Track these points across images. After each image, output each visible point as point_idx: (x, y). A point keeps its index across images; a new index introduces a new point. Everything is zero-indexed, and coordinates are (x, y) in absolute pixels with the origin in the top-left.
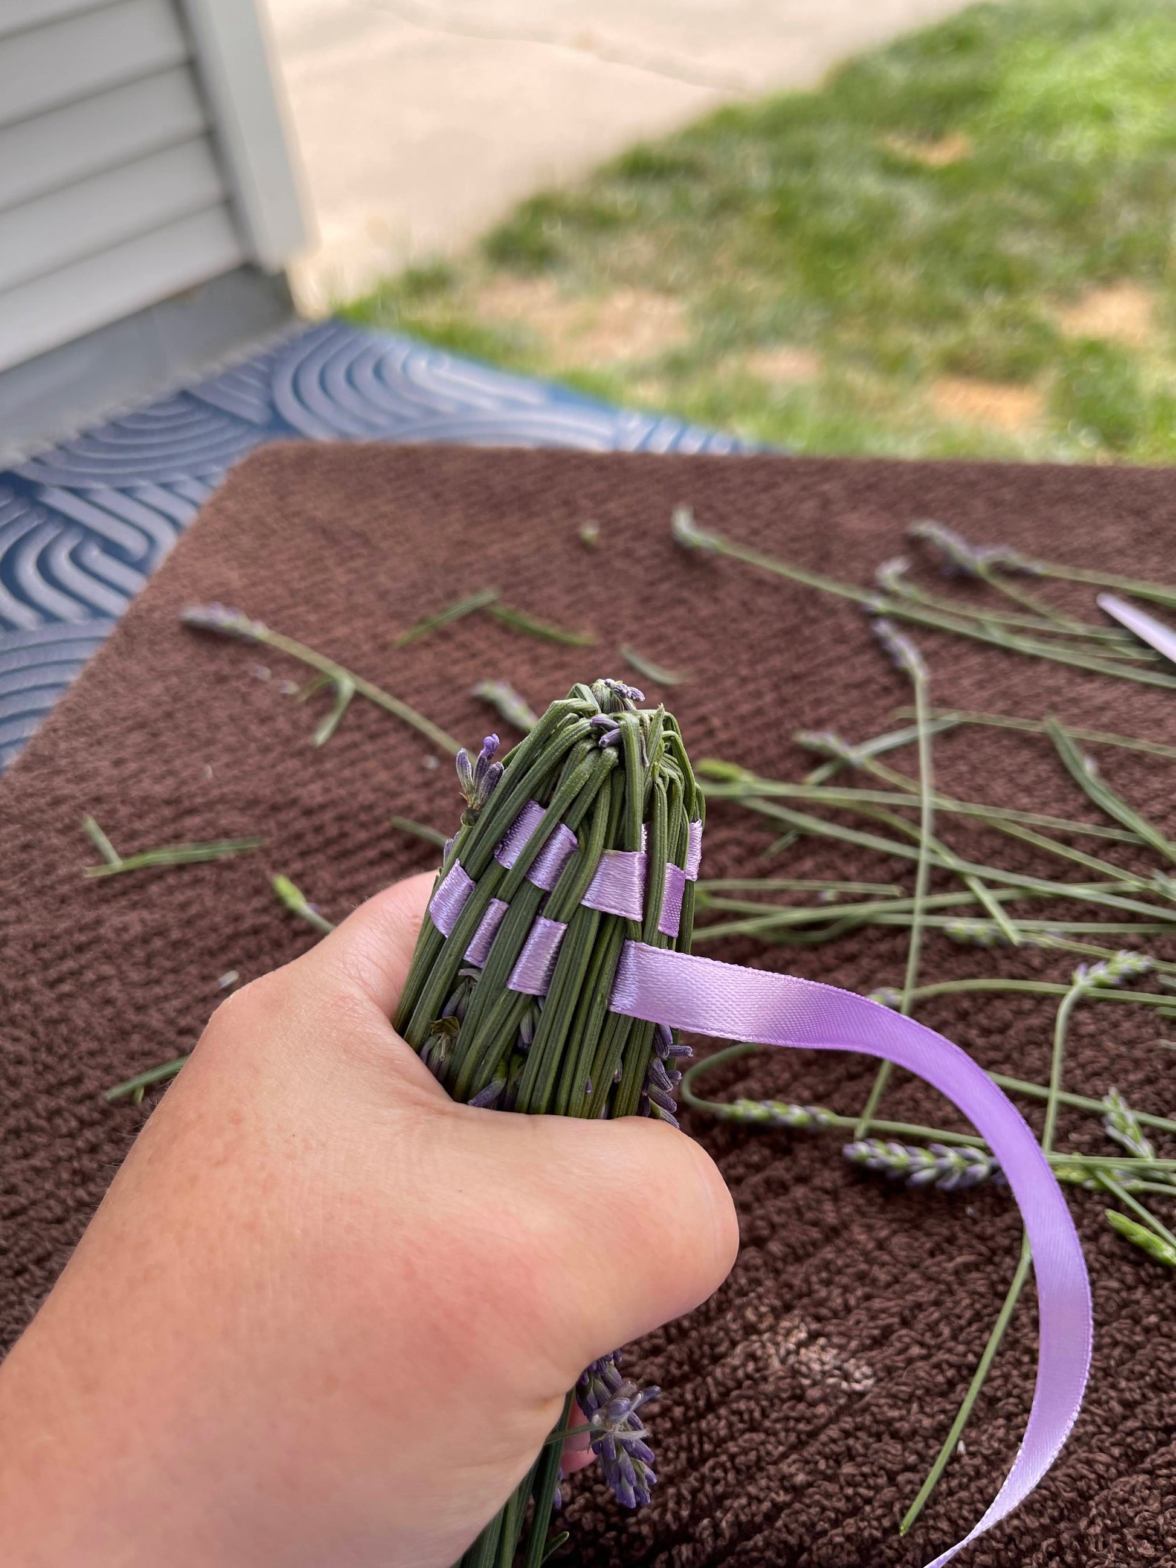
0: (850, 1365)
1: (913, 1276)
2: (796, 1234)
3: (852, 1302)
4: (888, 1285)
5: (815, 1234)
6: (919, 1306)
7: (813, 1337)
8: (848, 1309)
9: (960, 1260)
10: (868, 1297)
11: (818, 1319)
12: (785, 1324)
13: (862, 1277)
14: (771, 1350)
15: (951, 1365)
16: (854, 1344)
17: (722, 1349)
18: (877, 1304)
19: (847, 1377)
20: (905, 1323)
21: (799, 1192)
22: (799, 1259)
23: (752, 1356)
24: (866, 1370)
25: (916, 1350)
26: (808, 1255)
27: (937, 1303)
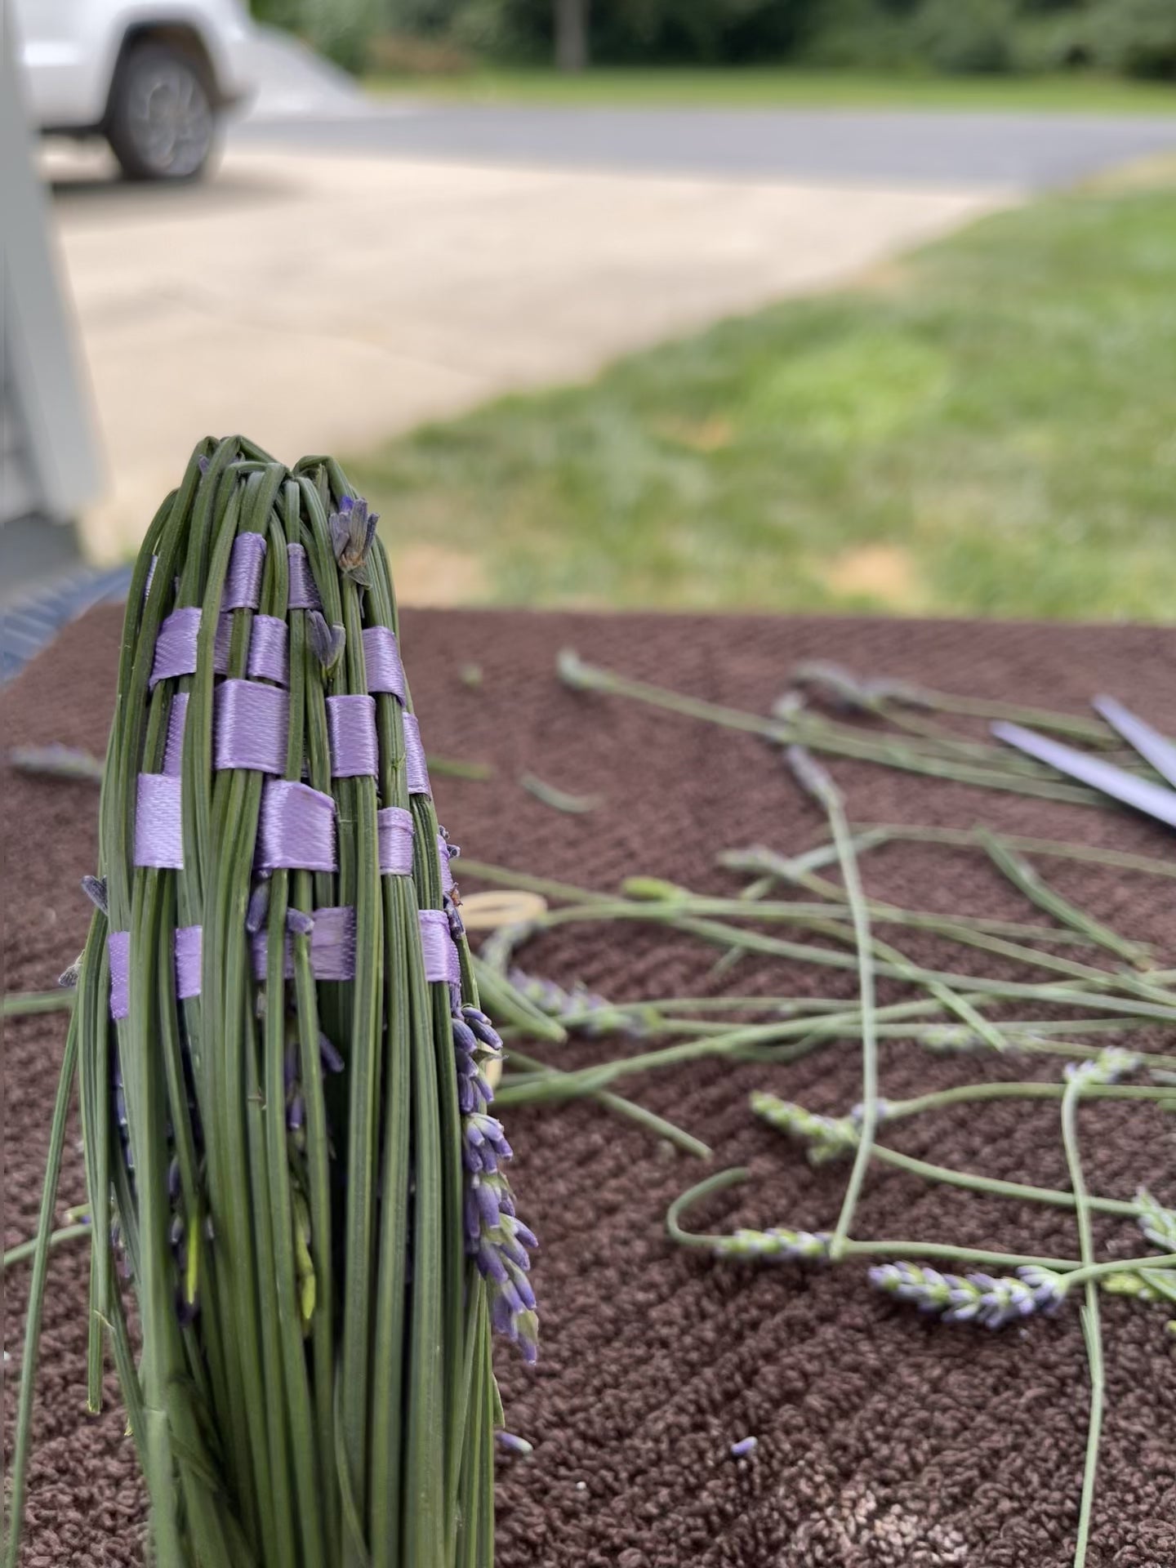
0: (936, 1533)
1: (980, 1419)
2: (836, 1383)
3: (920, 1458)
4: (956, 1434)
5: (856, 1380)
6: (996, 1453)
7: (884, 1506)
8: (917, 1468)
9: (1030, 1394)
10: (936, 1451)
11: (885, 1483)
12: (848, 1493)
13: (924, 1427)
14: (839, 1527)
15: (1050, 1516)
16: (934, 1507)
17: (781, 1533)
18: (949, 1456)
19: (935, 1547)
20: (985, 1475)
21: (828, 1332)
22: (845, 1415)
23: (817, 1538)
24: (956, 1536)
25: (1006, 1505)
26: (855, 1408)
27: (1016, 1447)
